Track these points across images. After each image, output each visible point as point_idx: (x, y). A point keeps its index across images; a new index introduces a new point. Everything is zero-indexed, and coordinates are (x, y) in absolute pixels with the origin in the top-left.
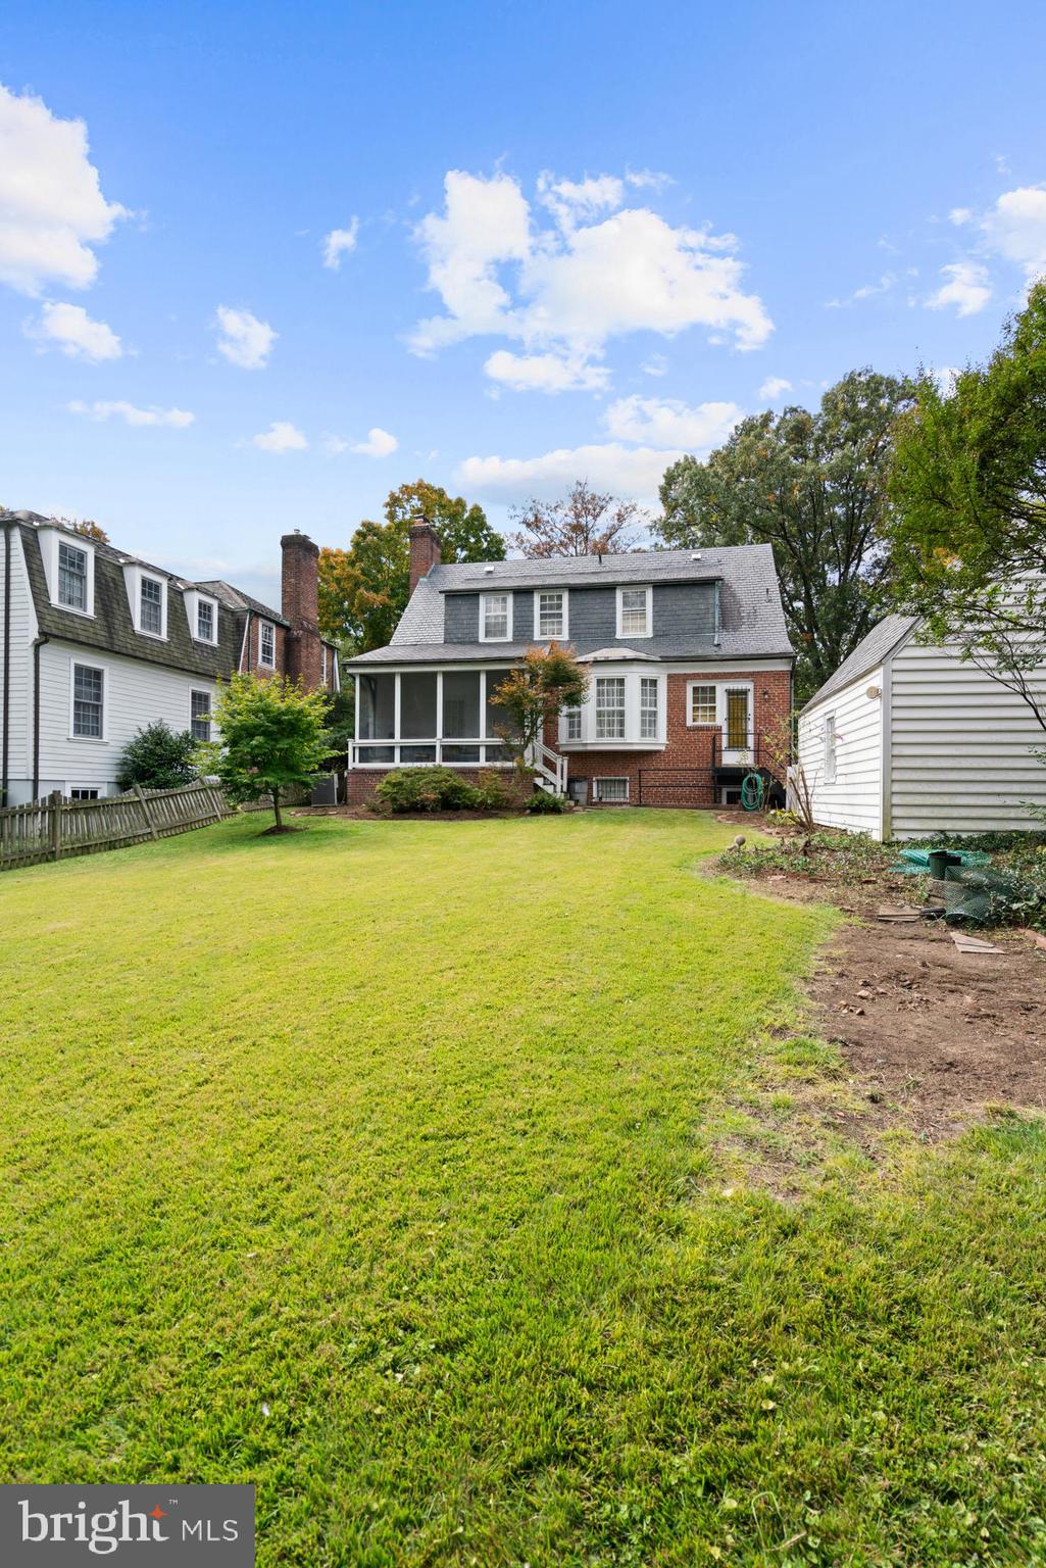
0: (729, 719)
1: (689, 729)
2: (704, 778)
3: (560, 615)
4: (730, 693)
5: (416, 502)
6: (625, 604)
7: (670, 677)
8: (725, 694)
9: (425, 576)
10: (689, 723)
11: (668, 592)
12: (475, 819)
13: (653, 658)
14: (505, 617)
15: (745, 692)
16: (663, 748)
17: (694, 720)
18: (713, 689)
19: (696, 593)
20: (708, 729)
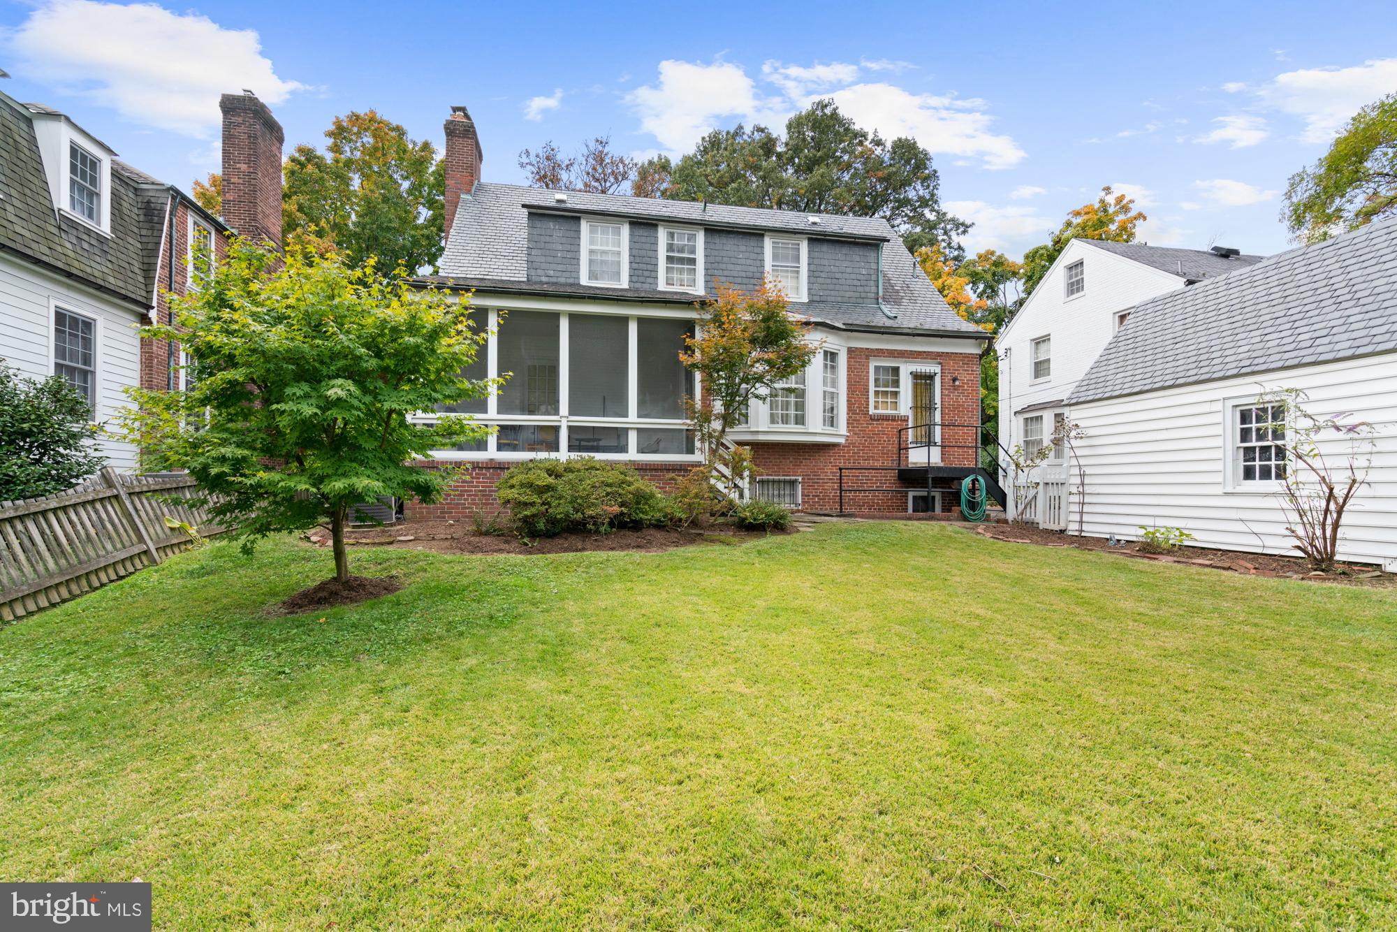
0: (915, 408)
1: (873, 418)
2: (889, 480)
3: (693, 261)
4: (916, 376)
5: (368, 139)
6: (775, 257)
7: (850, 350)
8: (910, 378)
9: (468, 192)
10: (872, 411)
11: (825, 248)
12: (676, 544)
13: (837, 325)
14: (619, 253)
15: (931, 377)
16: (842, 441)
17: (876, 408)
18: (896, 371)
19: (856, 254)
20: (894, 419)
